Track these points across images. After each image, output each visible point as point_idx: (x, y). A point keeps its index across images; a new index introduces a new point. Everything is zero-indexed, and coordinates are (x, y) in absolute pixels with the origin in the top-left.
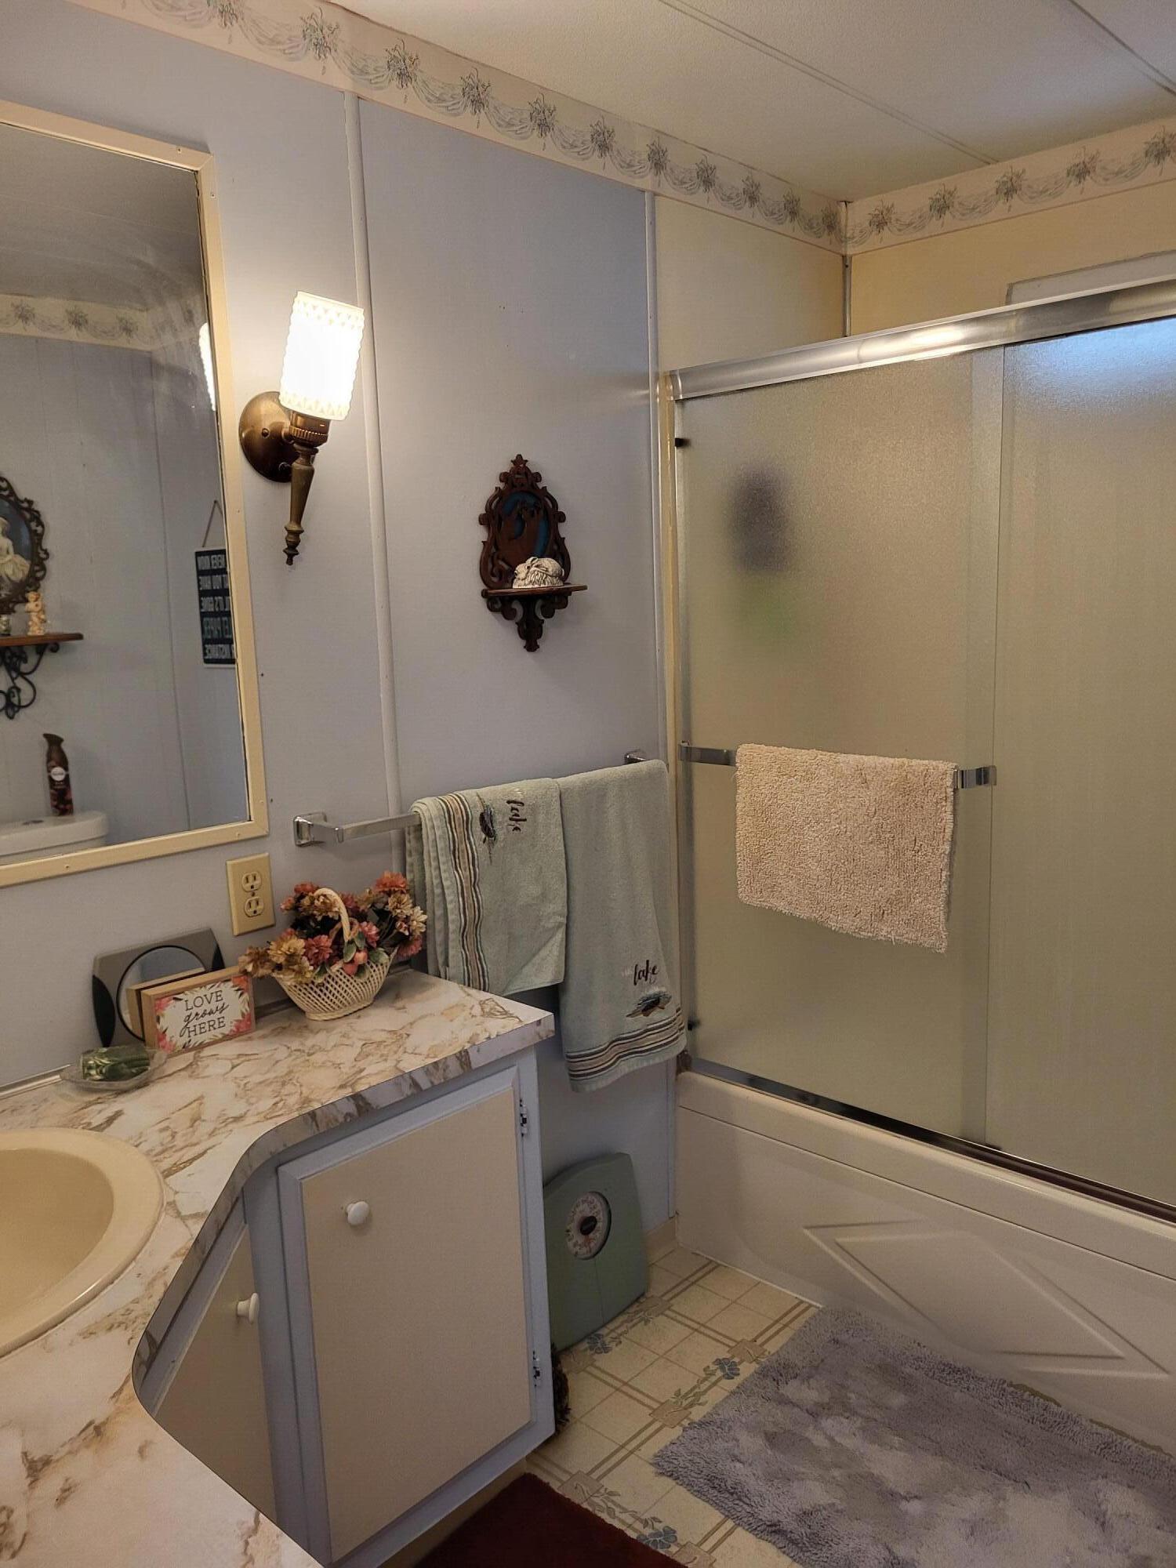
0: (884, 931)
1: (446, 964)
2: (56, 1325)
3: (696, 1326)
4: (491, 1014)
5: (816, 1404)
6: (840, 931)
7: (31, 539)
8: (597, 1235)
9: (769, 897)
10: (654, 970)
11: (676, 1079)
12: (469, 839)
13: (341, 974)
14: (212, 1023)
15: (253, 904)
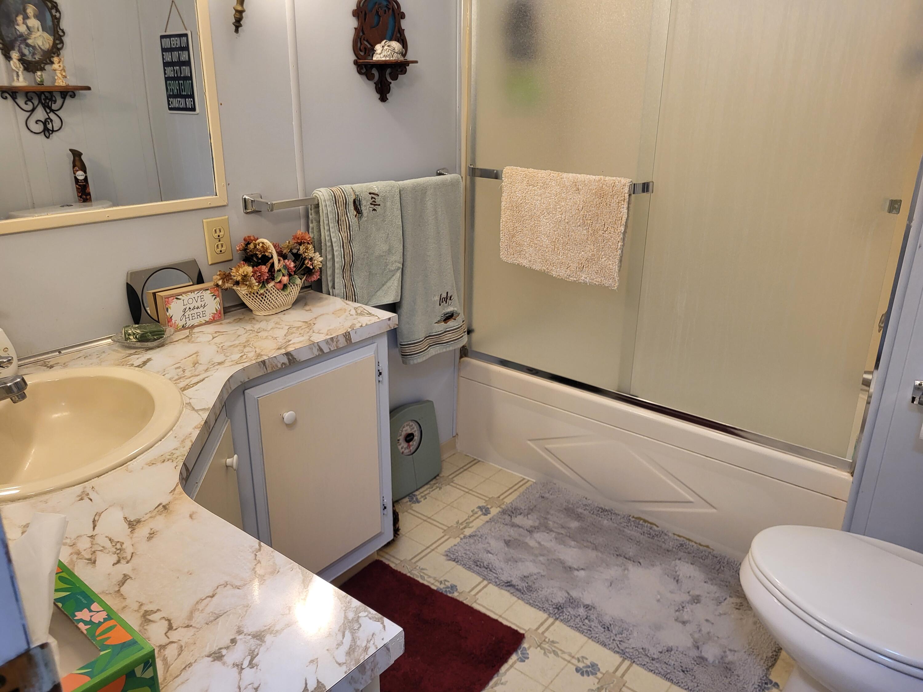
0: (584, 277)
1: (333, 287)
2: (132, 460)
3: (467, 490)
4: (361, 314)
5: (531, 526)
6: (558, 277)
7: (53, 21)
8: (414, 443)
9: (518, 257)
10: (451, 297)
11: (460, 362)
12: (347, 214)
13: (274, 289)
14: (198, 314)
15: (220, 246)
